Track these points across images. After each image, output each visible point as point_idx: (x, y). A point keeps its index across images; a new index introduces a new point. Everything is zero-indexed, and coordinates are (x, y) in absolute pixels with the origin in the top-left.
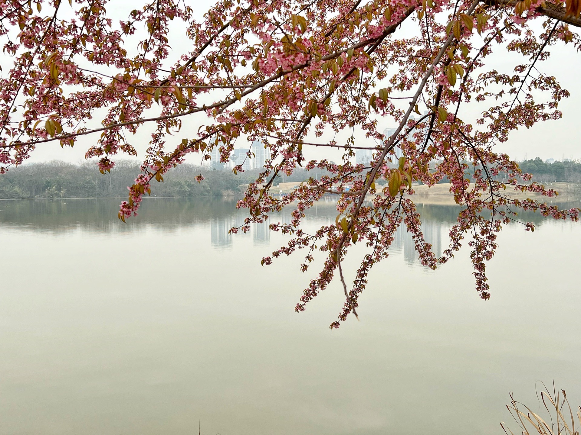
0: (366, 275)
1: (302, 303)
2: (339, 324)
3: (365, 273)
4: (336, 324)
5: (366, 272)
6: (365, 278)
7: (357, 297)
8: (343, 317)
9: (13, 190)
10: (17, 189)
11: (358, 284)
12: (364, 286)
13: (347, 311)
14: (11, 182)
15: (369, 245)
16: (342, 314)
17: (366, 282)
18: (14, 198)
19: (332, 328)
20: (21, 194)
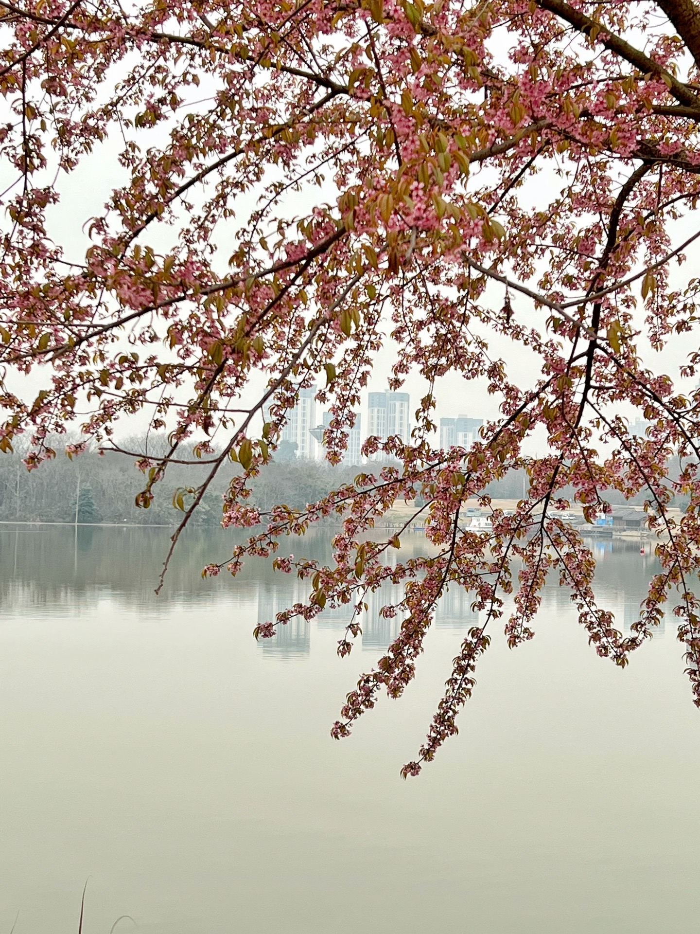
0: (473, 668)
1: (344, 721)
2: (419, 767)
3: (469, 665)
4: (413, 768)
5: (471, 662)
6: (469, 675)
7: (455, 712)
8: (427, 754)
11: (456, 687)
12: (468, 691)
13: (435, 742)
15: (476, 608)
16: (426, 747)
17: (472, 682)
19: (405, 775)
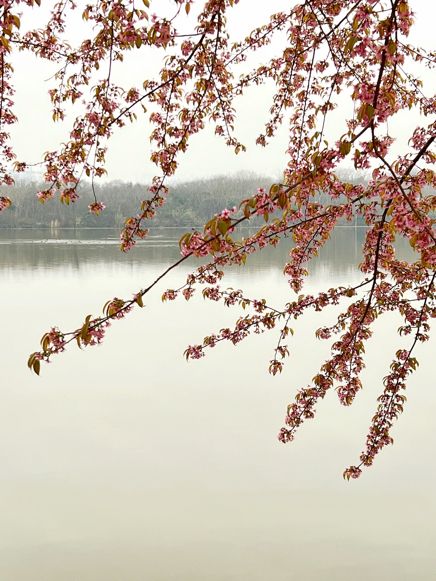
0: (403, 386)
2: (360, 471)
3: (399, 383)
4: (354, 471)
5: (401, 381)
6: (401, 392)
7: (389, 425)
8: (367, 460)
9: (184, 215)
10: (189, 213)
12: (400, 407)
13: (373, 449)
14: (183, 204)
15: (403, 332)
16: (366, 454)
17: (403, 399)
18: (185, 225)
19: (348, 478)
20: (195, 220)
